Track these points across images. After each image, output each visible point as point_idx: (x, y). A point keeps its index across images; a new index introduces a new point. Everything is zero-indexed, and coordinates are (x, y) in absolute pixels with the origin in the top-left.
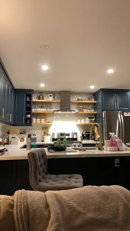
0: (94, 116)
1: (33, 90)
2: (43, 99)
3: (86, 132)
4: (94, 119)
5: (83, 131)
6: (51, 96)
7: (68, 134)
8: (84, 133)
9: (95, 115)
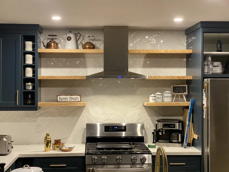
0: (186, 86)
1: (38, 25)
2: (57, 47)
3: (165, 125)
4: (186, 93)
5: (158, 121)
6: (69, 39)
7: (123, 128)
8: (160, 126)
9: (188, 82)
